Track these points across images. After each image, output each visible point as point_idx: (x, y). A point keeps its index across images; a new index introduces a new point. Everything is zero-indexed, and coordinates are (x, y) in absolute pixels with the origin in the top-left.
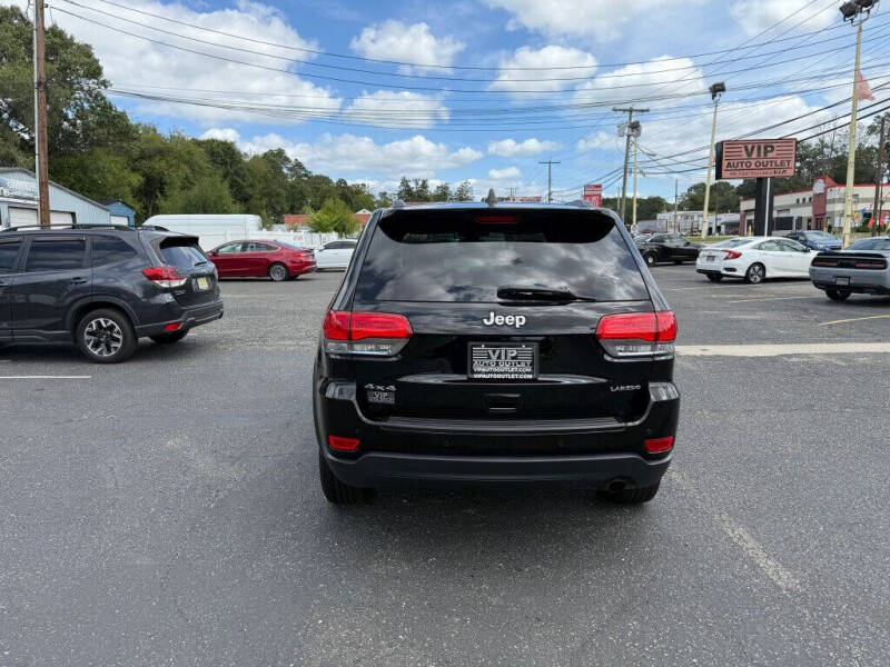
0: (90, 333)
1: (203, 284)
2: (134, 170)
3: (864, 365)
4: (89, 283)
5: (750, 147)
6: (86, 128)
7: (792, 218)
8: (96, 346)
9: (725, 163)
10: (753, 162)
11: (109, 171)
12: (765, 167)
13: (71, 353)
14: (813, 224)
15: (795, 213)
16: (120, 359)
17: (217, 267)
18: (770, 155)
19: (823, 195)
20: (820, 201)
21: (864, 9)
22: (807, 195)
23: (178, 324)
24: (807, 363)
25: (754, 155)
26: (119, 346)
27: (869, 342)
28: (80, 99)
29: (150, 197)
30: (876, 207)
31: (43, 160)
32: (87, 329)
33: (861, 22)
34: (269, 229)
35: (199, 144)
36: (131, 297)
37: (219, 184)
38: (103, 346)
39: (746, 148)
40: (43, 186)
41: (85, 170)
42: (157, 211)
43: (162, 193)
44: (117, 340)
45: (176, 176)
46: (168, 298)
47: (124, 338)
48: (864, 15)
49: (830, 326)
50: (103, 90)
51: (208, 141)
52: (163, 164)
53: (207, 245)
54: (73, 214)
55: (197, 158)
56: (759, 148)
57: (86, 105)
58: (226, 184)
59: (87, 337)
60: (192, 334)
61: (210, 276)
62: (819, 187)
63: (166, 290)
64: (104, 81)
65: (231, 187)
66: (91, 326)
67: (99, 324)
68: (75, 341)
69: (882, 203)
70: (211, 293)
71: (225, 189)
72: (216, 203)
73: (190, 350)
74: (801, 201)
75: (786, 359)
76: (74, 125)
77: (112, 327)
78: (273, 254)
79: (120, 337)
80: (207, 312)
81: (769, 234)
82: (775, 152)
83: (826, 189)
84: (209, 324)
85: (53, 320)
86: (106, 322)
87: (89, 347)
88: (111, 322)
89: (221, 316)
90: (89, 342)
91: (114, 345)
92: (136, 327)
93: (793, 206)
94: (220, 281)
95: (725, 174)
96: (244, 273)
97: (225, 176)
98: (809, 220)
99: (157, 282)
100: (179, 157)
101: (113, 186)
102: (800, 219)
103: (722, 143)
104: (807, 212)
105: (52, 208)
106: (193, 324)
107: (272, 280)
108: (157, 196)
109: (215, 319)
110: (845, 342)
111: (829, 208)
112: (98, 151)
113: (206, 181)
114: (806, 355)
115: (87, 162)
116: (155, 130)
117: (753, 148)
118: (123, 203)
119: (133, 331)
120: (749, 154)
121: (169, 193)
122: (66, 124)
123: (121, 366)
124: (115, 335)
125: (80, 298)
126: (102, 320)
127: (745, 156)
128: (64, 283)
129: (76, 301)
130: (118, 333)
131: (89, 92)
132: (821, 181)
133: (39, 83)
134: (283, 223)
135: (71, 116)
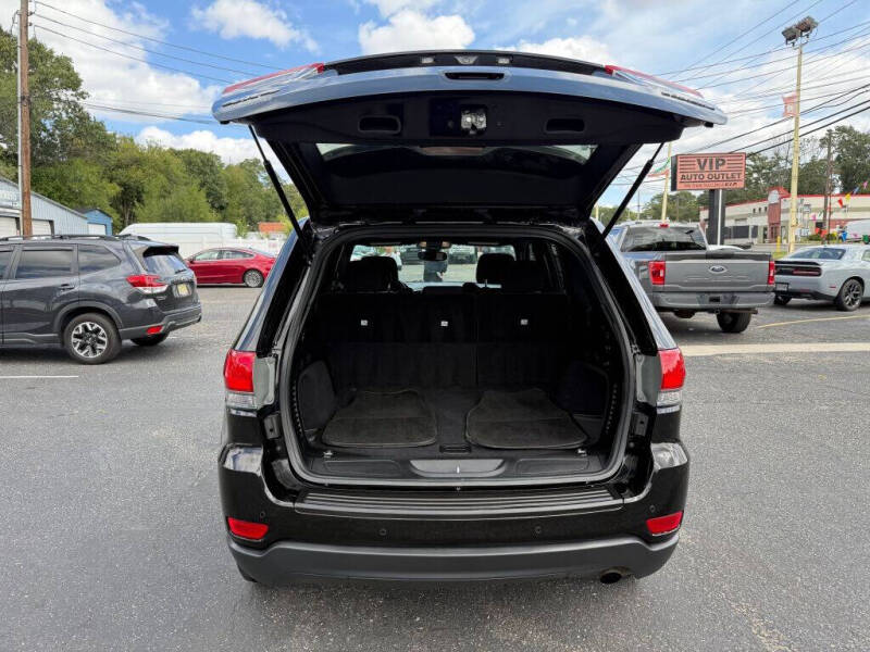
0: (76, 336)
1: (183, 291)
2: (111, 180)
3: (789, 363)
4: (76, 289)
5: (702, 160)
6: (64, 138)
7: (747, 227)
8: (82, 347)
9: (679, 176)
10: (706, 174)
11: (88, 180)
12: (717, 180)
13: (58, 354)
14: (768, 233)
15: (751, 222)
16: (105, 360)
17: (196, 274)
18: (721, 168)
19: (778, 205)
20: (774, 210)
21: (804, 34)
22: (762, 205)
23: (160, 327)
24: (738, 362)
25: (707, 168)
26: (104, 348)
27: (800, 342)
28: (58, 109)
29: (127, 204)
30: (825, 216)
31: (25, 171)
32: (74, 332)
33: (802, 45)
34: (244, 237)
35: (177, 154)
36: (116, 303)
37: (195, 192)
38: (89, 348)
39: (699, 161)
40: (26, 197)
41: (64, 179)
42: (133, 219)
43: (139, 201)
44: (102, 343)
45: (153, 185)
46: (150, 303)
47: (109, 340)
48: (804, 40)
49: (767, 328)
50: (81, 102)
51: (186, 151)
52: (139, 173)
53: (186, 253)
54: (51, 222)
55: (173, 166)
56: (711, 163)
57: (64, 115)
58: (203, 193)
59: (73, 340)
60: (172, 337)
61: (191, 283)
62: (774, 197)
63: (148, 296)
64: (83, 93)
65: (208, 195)
66: (78, 329)
67: (85, 328)
68: (63, 343)
69: (831, 213)
70: (190, 299)
71: (202, 197)
72: (192, 211)
73: (171, 351)
74: (757, 211)
75: (719, 358)
76: (52, 135)
77: (97, 331)
78: (248, 261)
79: (105, 340)
80: (186, 316)
81: (722, 243)
82: (726, 166)
83: (780, 199)
84: (188, 328)
85: (41, 324)
86: (92, 326)
87: (76, 349)
88: (96, 326)
89: (199, 320)
90: (75, 344)
91: (99, 346)
92: (120, 330)
93: (749, 215)
94: (198, 287)
95: (679, 186)
96: (221, 280)
97: (202, 185)
98: (765, 229)
99: (141, 288)
100: (155, 167)
101: (91, 195)
102: (756, 228)
103: (676, 156)
104: (762, 221)
105: (33, 217)
106: (173, 328)
107: (247, 286)
108: (134, 204)
109: (193, 323)
110: (777, 343)
111: (783, 217)
112: (78, 161)
113: (183, 190)
114: (739, 355)
115: (66, 172)
116: (132, 140)
117: (706, 161)
118: (101, 211)
119: (118, 333)
120: (702, 168)
121: (146, 202)
122: (44, 134)
123: (105, 366)
124: (101, 338)
125: (67, 304)
126: (88, 324)
127: (698, 169)
128: (52, 290)
129: (64, 305)
130: (103, 336)
131: (68, 103)
132: (776, 192)
133: (23, 98)
134: (258, 230)
135: (49, 127)
